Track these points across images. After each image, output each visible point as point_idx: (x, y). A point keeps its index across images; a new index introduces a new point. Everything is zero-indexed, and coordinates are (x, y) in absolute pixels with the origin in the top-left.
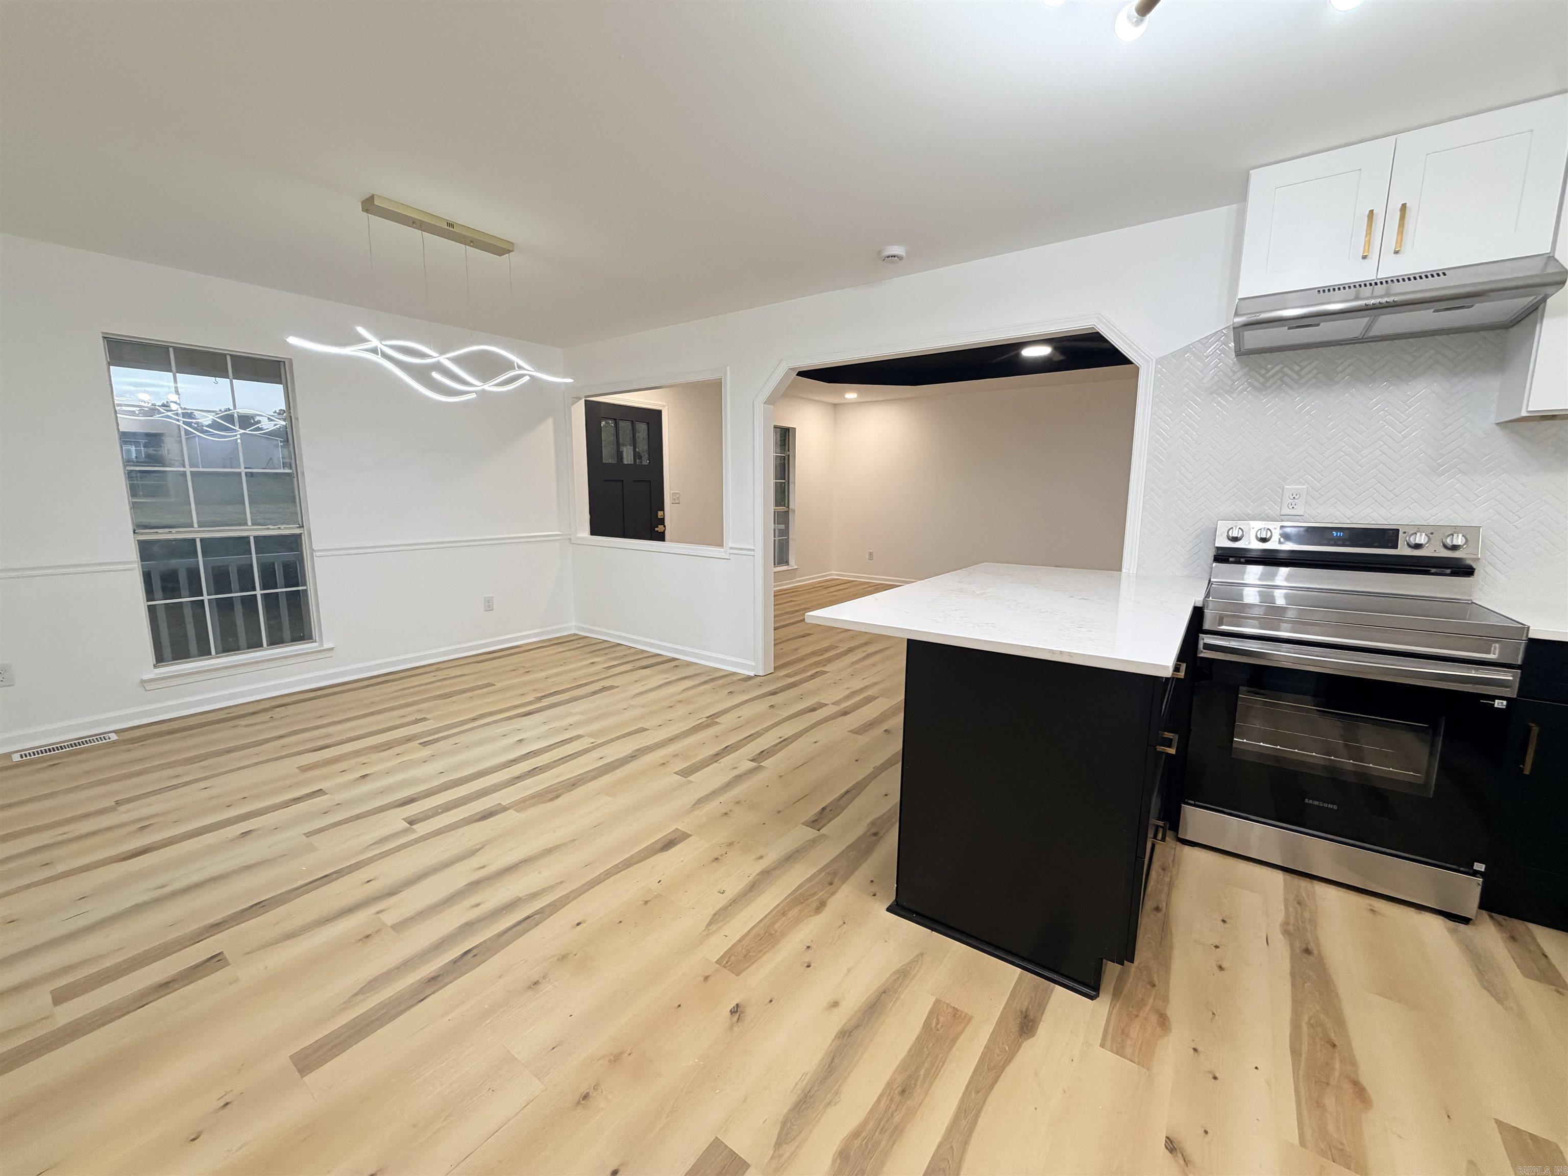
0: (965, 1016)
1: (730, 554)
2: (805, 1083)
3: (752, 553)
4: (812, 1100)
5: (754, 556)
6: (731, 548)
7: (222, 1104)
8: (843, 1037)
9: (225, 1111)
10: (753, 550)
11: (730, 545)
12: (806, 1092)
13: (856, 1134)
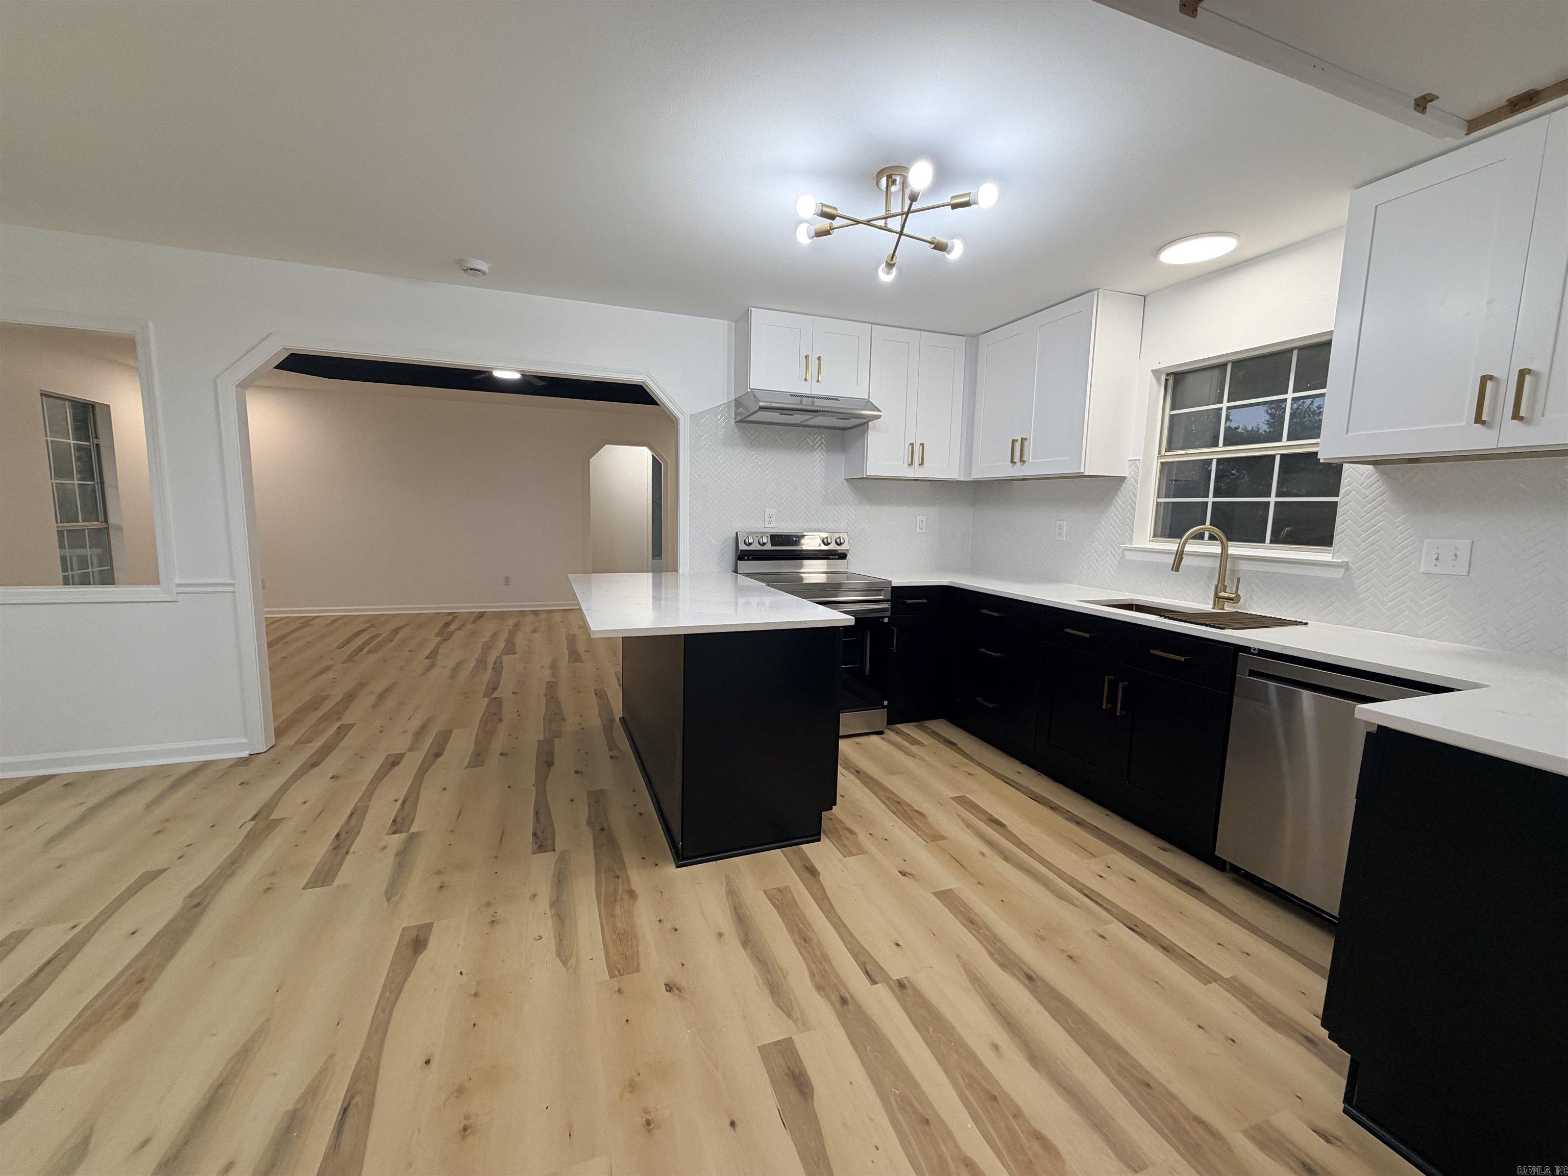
0: (785, 888)
1: (178, 593)
2: (760, 980)
4: (775, 983)
5: (234, 592)
6: (179, 585)
8: (747, 944)
10: (233, 585)
11: (177, 580)
12: (767, 982)
13: (813, 975)
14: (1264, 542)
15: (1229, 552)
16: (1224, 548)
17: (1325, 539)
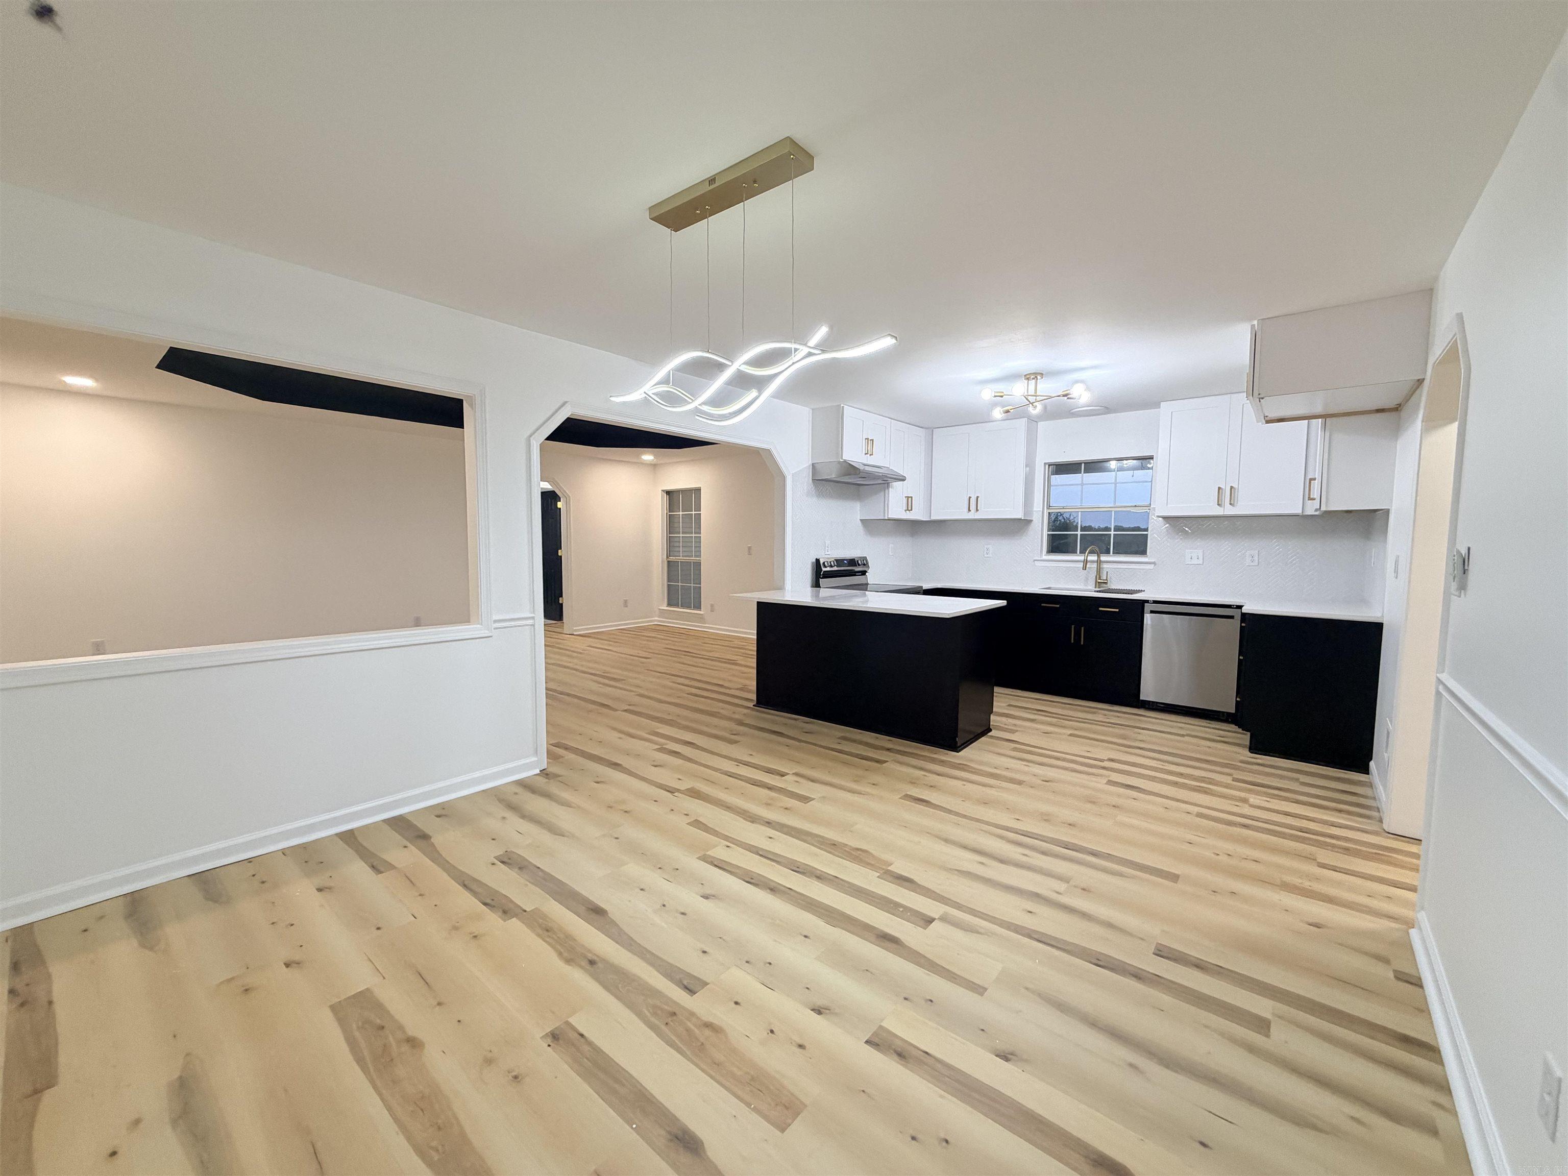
1: (495, 629)
3: (530, 622)
5: (533, 625)
6: (495, 621)
7: (1215, 893)
9: (1216, 891)
10: (533, 618)
11: (495, 617)
14: (1110, 554)
15: (1101, 559)
16: (1099, 557)
17: (1143, 552)
